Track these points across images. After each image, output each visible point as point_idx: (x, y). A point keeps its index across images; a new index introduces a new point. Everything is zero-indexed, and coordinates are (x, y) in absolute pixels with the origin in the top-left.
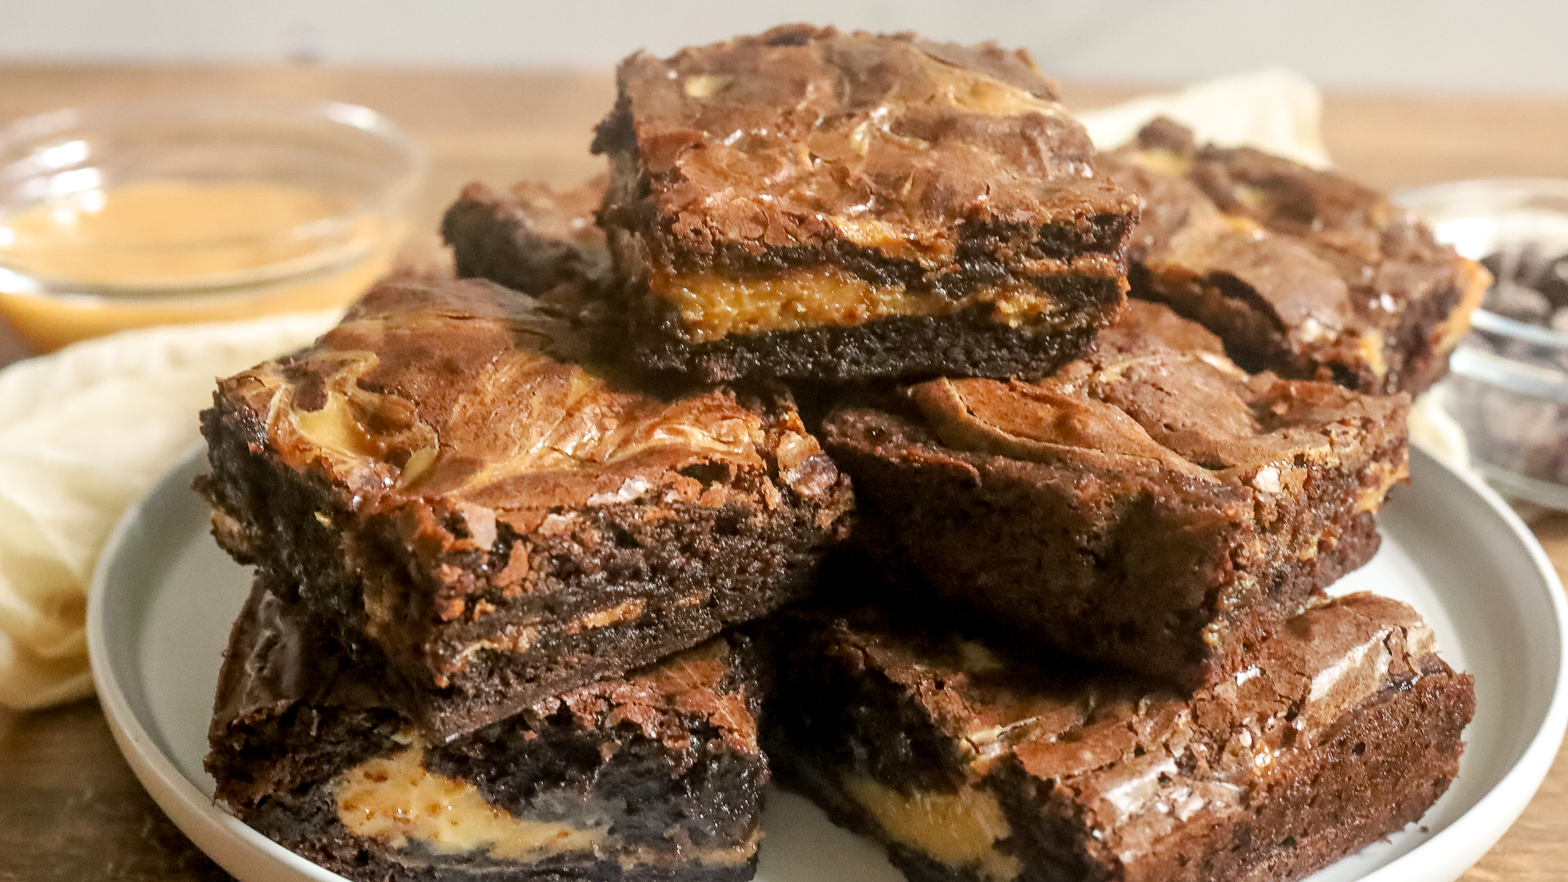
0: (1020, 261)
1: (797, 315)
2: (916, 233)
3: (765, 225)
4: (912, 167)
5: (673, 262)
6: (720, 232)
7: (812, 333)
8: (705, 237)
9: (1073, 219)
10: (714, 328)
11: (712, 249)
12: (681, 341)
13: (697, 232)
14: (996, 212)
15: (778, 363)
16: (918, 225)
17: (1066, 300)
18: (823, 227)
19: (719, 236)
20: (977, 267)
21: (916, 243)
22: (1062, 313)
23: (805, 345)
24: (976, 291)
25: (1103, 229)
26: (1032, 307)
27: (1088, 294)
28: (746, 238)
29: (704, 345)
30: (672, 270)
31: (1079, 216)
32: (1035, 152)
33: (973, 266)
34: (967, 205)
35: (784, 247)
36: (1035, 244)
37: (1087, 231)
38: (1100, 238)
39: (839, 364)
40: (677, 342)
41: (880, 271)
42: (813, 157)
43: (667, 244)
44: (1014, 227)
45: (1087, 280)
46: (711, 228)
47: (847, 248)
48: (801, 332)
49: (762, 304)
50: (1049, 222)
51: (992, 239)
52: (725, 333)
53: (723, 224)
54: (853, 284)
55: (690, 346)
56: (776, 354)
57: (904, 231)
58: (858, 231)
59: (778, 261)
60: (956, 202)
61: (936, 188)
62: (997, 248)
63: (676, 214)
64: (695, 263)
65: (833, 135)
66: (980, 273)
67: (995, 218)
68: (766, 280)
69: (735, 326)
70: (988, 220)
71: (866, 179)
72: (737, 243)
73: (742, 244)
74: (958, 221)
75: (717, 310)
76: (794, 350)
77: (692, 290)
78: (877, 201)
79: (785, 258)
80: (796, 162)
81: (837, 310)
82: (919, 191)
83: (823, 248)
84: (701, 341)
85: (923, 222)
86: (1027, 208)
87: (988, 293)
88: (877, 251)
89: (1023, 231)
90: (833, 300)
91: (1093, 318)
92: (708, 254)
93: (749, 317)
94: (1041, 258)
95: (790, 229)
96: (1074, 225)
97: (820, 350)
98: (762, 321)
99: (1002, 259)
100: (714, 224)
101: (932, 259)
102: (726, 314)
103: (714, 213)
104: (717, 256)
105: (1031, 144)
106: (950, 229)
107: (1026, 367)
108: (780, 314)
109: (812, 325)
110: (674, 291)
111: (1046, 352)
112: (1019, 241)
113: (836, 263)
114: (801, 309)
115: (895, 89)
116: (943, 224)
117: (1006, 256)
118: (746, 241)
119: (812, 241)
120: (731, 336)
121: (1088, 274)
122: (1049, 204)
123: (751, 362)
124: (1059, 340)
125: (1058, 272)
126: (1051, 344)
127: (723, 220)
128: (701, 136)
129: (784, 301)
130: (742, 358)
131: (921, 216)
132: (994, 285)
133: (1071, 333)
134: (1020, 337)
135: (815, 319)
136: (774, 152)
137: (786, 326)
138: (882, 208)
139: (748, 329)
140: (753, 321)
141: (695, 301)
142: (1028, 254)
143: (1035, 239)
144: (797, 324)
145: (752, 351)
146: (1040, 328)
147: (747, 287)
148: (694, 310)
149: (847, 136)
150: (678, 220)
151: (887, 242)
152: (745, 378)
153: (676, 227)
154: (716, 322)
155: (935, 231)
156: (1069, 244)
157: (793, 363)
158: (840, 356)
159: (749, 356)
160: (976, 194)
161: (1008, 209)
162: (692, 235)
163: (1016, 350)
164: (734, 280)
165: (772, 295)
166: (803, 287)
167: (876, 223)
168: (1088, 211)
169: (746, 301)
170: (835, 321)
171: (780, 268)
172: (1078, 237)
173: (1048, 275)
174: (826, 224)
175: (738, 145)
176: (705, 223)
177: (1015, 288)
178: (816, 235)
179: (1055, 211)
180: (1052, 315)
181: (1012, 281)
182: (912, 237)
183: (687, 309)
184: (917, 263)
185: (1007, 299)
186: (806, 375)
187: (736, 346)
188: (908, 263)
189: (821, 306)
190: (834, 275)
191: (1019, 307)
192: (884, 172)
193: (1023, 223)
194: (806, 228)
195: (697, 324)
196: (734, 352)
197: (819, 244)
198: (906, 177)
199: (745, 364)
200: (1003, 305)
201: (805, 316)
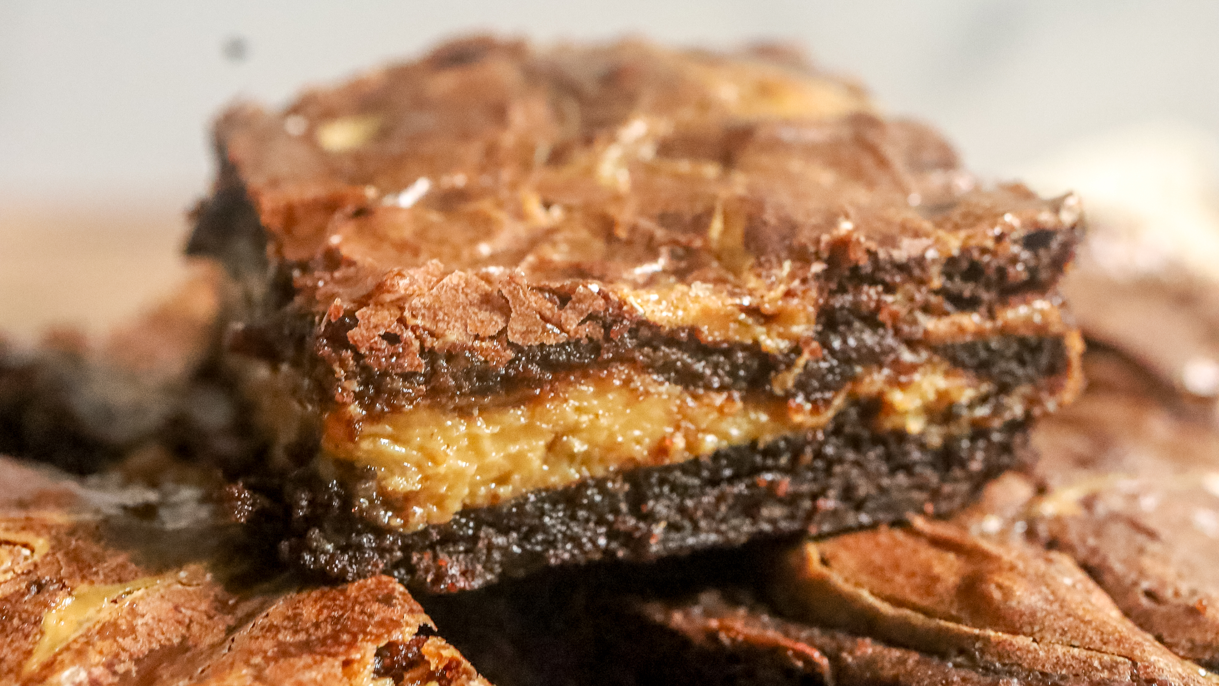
0: (914, 322)
1: (572, 457)
2: (751, 294)
3: (505, 310)
4: (714, 197)
5: (359, 396)
6: (432, 334)
7: (600, 484)
8: (407, 345)
9: (990, 244)
10: (440, 501)
11: (421, 364)
12: (389, 530)
13: (392, 338)
14: (873, 246)
15: (551, 543)
16: (752, 282)
17: (990, 377)
18: (602, 302)
19: (429, 341)
20: (852, 342)
21: (753, 311)
22: (983, 400)
23: (591, 506)
24: (855, 379)
25: (1037, 256)
26: (942, 395)
27: (1022, 363)
28: (477, 337)
29: (425, 533)
30: (356, 410)
31: (999, 239)
32: (882, 161)
33: (845, 342)
34: (825, 238)
35: (542, 346)
36: (936, 292)
37: (1014, 260)
38: (1033, 271)
39: (650, 534)
40: (380, 531)
41: (699, 366)
42: (547, 205)
43: (343, 364)
44: (902, 268)
45: (1023, 342)
46: (414, 329)
47: (645, 333)
48: (582, 485)
49: (514, 449)
50: (955, 252)
51: (872, 292)
52: (457, 507)
53: (435, 319)
54: (660, 394)
55: (403, 536)
56: (544, 528)
57: (732, 295)
58: (659, 302)
59: (535, 369)
60: (804, 237)
61: (765, 223)
62: (879, 306)
63: (350, 314)
64: (396, 393)
65: (567, 173)
66: (857, 350)
67: (872, 254)
68: (516, 405)
69: (472, 494)
70: (865, 262)
71: (646, 224)
72: (464, 348)
73: (472, 349)
74: (817, 267)
75: (442, 469)
76: (573, 517)
77: (395, 439)
78: (673, 256)
79: (546, 363)
80: (520, 215)
81: (638, 441)
82: (738, 231)
83: (608, 338)
84: (421, 527)
85: (759, 276)
86: (917, 234)
87: (872, 382)
88: (694, 331)
89: (917, 272)
90: (628, 426)
91: (1031, 401)
92: (414, 374)
93: (495, 474)
94: (947, 314)
95: (548, 314)
96: (994, 254)
97: (616, 511)
98: (516, 477)
99: (889, 323)
100: (419, 322)
101: (781, 336)
102: (459, 474)
103: (416, 302)
104: (433, 374)
106: (804, 281)
107: (935, 495)
108: (545, 461)
109: (600, 472)
110: (366, 445)
111: (963, 466)
112: (911, 287)
113: (632, 362)
114: (578, 446)
115: (647, 99)
116: (792, 276)
117: (894, 316)
118: (477, 343)
119: (587, 329)
120: (466, 511)
121: (1023, 332)
122: (949, 226)
123: (505, 550)
124: (981, 443)
125: (979, 333)
126: (972, 452)
127: (433, 311)
128: (362, 197)
129: (550, 437)
130: (490, 547)
131: (752, 267)
132: (881, 366)
133: (1000, 431)
134: (922, 446)
135: (602, 460)
136: (485, 205)
137: (556, 480)
138: (683, 264)
139: (495, 496)
140: (502, 480)
141: (406, 458)
142: (927, 309)
143: (937, 282)
144: (574, 474)
145: (505, 531)
146: (953, 429)
147: (488, 423)
148: (403, 472)
149: (589, 172)
150: (355, 323)
151: (707, 314)
152: (501, 576)
153: (354, 334)
154: (443, 489)
155: (782, 288)
156: (988, 287)
157: (575, 540)
158: (650, 518)
159: (500, 540)
161: (889, 241)
162: (384, 345)
163: (918, 469)
164: (464, 412)
165: (529, 430)
166: (579, 410)
167: (681, 288)
168: (1012, 228)
169: (487, 445)
170: (635, 461)
171: (540, 383)
172: (1002, 272)
173: (960, 340)
174: (606, 297)
175: (426, 202)
176: (401, 321)
177: (913, 368)
178: (592, 317)
179: (963, 234)
180: (971, 406)
181: (907, 356)
182: (746, 301)
183: (392, 473)
184: (756, 343)
185: (902, 387)
186: (597, 556)
187: (477, 528)
188: (744, 348)
189: (611, 436)
190: (627, 382)
191: (922, 396)
192: (672, 209)
193: (915, 259)
194: (573, 308)
195: (409, 498)
196: (475, 538)
197: (598, 333)
198: (709, 213)
199: (497, 556)
200: (897, 397)
201: (586, 459)
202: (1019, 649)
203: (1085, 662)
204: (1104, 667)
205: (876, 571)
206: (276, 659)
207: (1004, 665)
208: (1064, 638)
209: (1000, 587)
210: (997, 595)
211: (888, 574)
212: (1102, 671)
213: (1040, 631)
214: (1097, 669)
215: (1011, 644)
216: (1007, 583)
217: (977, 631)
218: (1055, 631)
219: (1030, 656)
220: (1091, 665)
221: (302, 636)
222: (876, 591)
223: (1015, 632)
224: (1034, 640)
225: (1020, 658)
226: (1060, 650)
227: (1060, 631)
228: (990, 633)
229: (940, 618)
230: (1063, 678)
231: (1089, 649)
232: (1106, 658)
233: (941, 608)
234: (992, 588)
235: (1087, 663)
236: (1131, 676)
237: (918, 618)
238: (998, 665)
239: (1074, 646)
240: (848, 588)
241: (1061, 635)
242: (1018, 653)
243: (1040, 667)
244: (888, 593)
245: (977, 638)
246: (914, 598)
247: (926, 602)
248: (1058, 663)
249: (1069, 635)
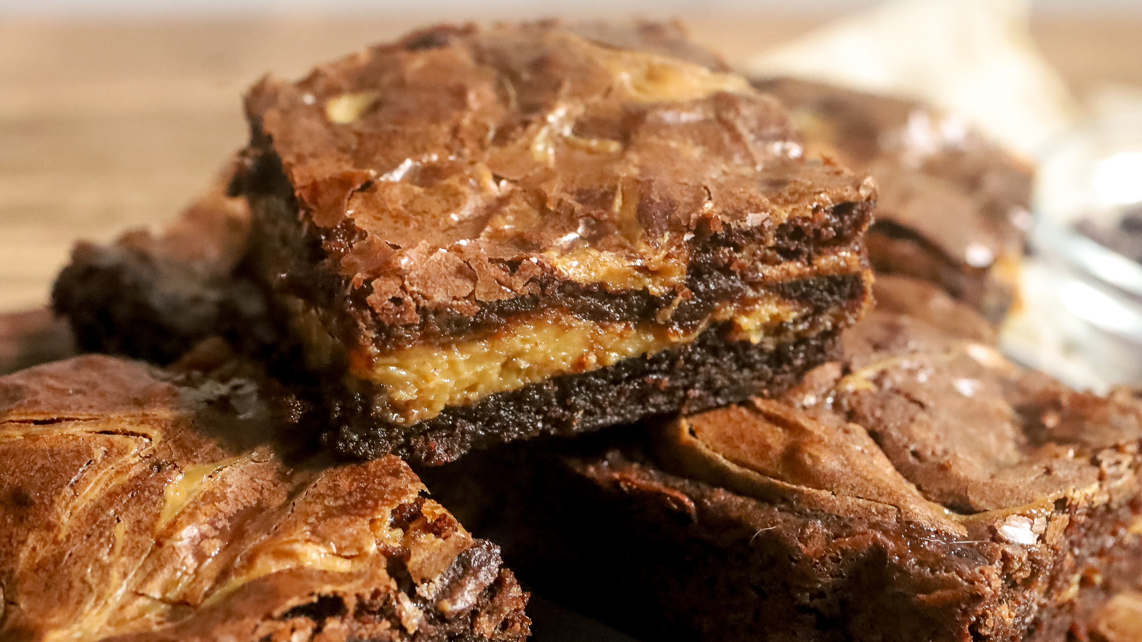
0: (756, 269)
1: (519, 371)
2: (642, 258)
3: (474, 279)
4: (617, 178)
5: (375, 341)
6: (424, 297)
7: (538, 388)
8: (407, 306)
9: (809, 214)
10: (429, 405)
11: (417, 318)
12: (395, 425)
13: (397, 301)
14: (727, 220)
15: (505, 428)
16: (643, 249)
17: (809, 303)
18: (539, 269)
19: (423, 303)
20: (712, 287)
21: (644, 269)
22: (804, 318)
23: (533, 402)
24: (715, 311)
25: (842, 220)
26: (775, 317)
27: (831, 293)
28: (455, 298)
29: (419, 426)
30: (373, 349)
31: (816, 210)
32: (737, 138)
33: (707, 286)
34: (694, 216)
35: (499, 301)
36: (771, 248)
37: (826, 224)
38: (839, 231)
39: (573, 418)
40: (390, 426)
41: (606, 308)
42: (497, 179)
43: (364, 320)
44: (748, 234)
45: (832, 279)
46: (412, 294)
47: (569, 288)
48: (526, 388)
49: (479, 369)
50: (785, 221)
51: (726, 251)
52: (442, 407)
53: (425, 286)
54: (579, 327)
55: (405, 429)
56: (500, 418)
57: (629, 258)
58: (578, 267)
59: (494, 317)
60: (679, 213)
61: (652, 201)
62: (731, 260)
63: (368, 282)
64: (400, 338)
65: (512, 149)
66: (715, 291)
67: (727, 226)
68: (481, 340)
69: (451, 399)
70: (721, 231)
71: (569, 200)
72: (446, 305)
73: (451, 306)
74: (688, 237)
75: (432, 385)
76: (520, 410)
77: (399, 366)
78: (587, 225)
79: (501, 312)
80: (480, 189)
81: (564, 359)
82: (633, 207)
83: (543, 294)
84: (417, 422)
85: (648, 243)
86: (758, 210)
87: (726, 312)
88: (602, 285)
89: (758, 236)
90: (558, 349)
91: (838, 318)
92: (412, 324)
93: (467, 385)
94: (779, 263)
95: (503, 279)
96: (812, 221)
97: (549, 404)
98: (481, 387)
99: (738, 271)
100: (415, 288)
101: (662, 284)
102: (442, 387)
103: (413, 274)
104: (424, 325)
105: (731, 128)
106: (679, 247)
107: (770, 383)
108: (500, 375)
109: (538, 380)
110: (379, 371)
111: (790, 363)
112: (753, 246)
113: (560, 307)
114: (524, 364)
115: (567, 87)
116: (671, 243)
117: (742, 267)
118: (455, 302)
119: (529, 288)
120: (448, 409)
121: (831, 273)
122: (780, 201)
123: (474, 434)
124: (803, 347)
125: (801, 276)
126: (796, 354)
127: (424, 280)
128: (368, 175)
129: (504, 360)
130: (463, 433)
131: (643, 237)
132: (732, 301)
133: (816, 339)
134: (761, 350)
135: (539, 372)
137: (508, 387)
138: (594, 232)
139: (467, 399)
140: (472, 388)
141: (406, 378)
142: (764, 260)
143: (771, 242)
144: (520, 382)
145: (474, 421)
146: (783, 338)
147: (461, 352)
148: (405, 388)
150: (371, 290)
151: (611, 273)
152: (471, 451)
153: (371, 299)
154: (432, 398)
155: (664, 253)
156: (807, 243)
157: (522, 426)
158: (573, 408)
159: (471, 427)
160: (698, 203)
161: (738, 215)
162: (392, 306)
163: (758, 366)
164: (446, 347)
165: (490, 356)
166: (524, 341)
167: (594, 253)
168: (825, 203)
169: (462, 367)
170: (561, 371)
171: (498, 326)
172: (817, 233)
173: (788, 280)
174: (542, 266)
175: (411, 178)
176: (403, 288)
177: (755, 301)
178: (532, 280)
179: (790, 208)
180: (795, 323)
181: (751, 293)
182: (639, 262)
183: (398, 389)
184: (646, 289)
185: (747, 314)
186: (537, 434)
187: (455, 420)
188: (637, 293)
189: (546, 356)
190: (557, 320)
191: (761, 319)
192: (586, 188)
193: (757, 228)
194: (520, 275)
195: (409, 404)
196: (453, 427)
197: (537, 290)
198: (613, 191)
199: (468, 437)
200: (744, 321)
201: (528, 372)
202: (823, 500)
203: (866, 509)
204: (878, 513)
205: (728, 440)
206: (324, 519)
207: (812, 510)
208: (853, 492)
209: (811, 456)
210: (809, 462)
211: (737, 442)
212: (877, 516)
213: (837, 487)
214: (874, 514)
215: (817, 496)
216: (816, 453)
217: (795, 487)
218: (847, 487)
219: (830, 505)
220: (870, 511)
221: (340, 502)
222: (727, 455)
223: (820, 488)
224: (833, 494)
225: (823, 506)
226: (850, 500)
227: (851, 486)
228: (804, 488)
229: (770, 477)
230: (851, 520)
231: (870, 500)
232: (880, 506)
233: (770, 469)
234: (806, 456)
235: (867, 510)
236: (897, 518)
237: (755, 476)
238: (808, 511)
239: (860, 498)
240: (708, 452)
241: (851, 489)
242: (822, 503)
243: (836, 513)
244: (736, 456)
245: (794, 491)
246: (753, 461)
247: (761, 465)
248: (848, 510)
249: (857, 489)
